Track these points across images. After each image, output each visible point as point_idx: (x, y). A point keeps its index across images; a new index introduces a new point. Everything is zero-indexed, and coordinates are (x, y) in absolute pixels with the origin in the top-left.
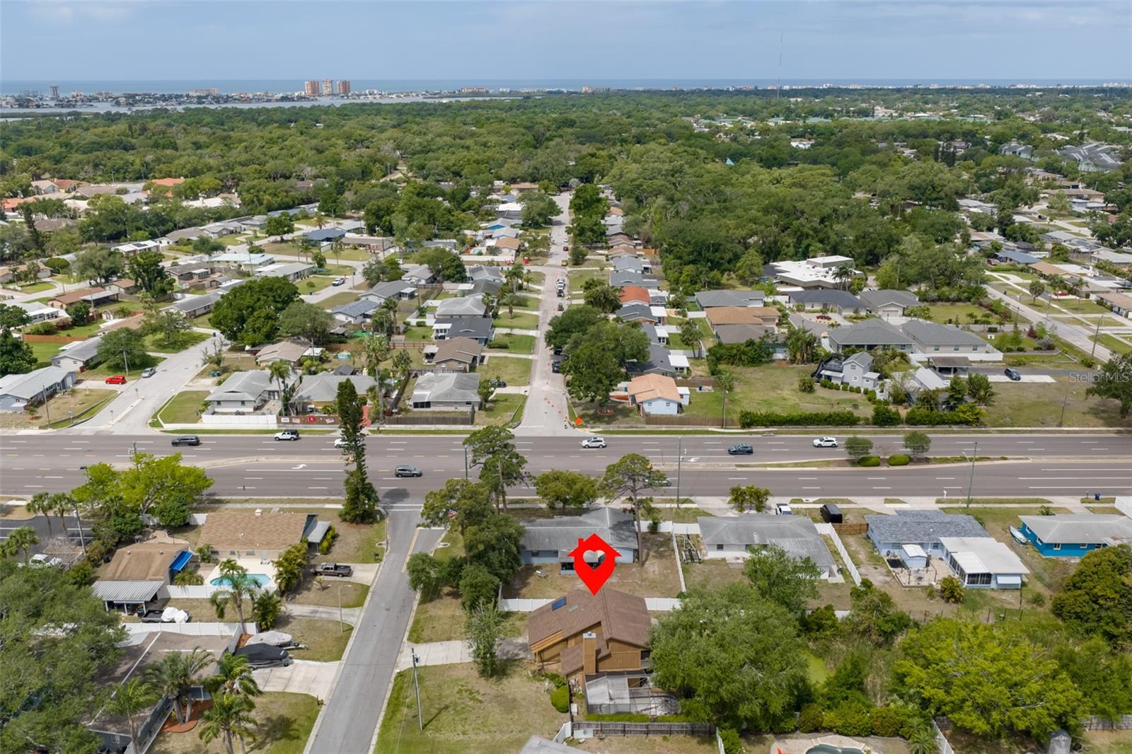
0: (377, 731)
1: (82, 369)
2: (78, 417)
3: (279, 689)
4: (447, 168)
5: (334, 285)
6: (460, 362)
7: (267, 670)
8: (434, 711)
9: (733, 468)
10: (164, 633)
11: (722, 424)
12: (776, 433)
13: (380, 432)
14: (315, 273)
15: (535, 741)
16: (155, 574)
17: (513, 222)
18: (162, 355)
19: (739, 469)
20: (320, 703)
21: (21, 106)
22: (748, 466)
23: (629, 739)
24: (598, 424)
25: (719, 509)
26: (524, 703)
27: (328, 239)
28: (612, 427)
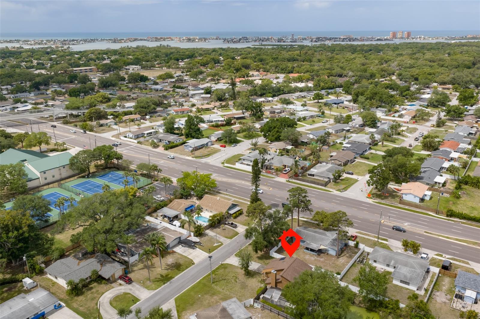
0: (201, 278)
1: (216, 141)
2: (204, 156)
3: (186, 255)
4: (412, 76)
5: (323, 122)
6: (340, 161)
7: (188, 248)
8: (221, 279)
9: (421, 233)
10: (166, 227)
11: (437, 212)
12: (463, 223)
13: (289, 182)
14: (319, 117)
15: (234, 299)
16: (180, 210)
17: (422, 103)
18: (243, 140)
19: (425, 234)
20: (193, 264)
21: (278, 42)
22: (430, 233)
23: (272, 314)
24: (377, 199)
25: (396, 247)
26: (249, 288)
27: (335, 104)
28: (383, 202)
